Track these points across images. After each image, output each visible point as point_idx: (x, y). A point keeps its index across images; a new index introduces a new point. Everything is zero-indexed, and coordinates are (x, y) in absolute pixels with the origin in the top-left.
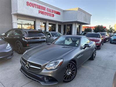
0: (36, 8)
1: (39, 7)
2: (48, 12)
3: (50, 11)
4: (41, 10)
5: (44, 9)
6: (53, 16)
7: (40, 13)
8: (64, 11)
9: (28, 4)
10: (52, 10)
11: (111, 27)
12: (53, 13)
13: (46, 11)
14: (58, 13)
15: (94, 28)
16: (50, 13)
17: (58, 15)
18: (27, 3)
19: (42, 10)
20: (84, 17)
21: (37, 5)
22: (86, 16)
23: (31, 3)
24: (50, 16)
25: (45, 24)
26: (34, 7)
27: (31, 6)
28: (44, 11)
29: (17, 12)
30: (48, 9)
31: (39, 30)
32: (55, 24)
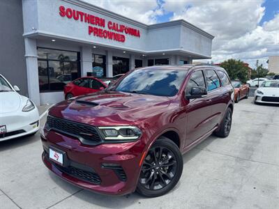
0: (82, 20)
1: (90, 19)
2: (111, 31)
3: (114, 27)
4: (93, 26)
5: (102, 23)
6: (122, 39)
7: (92, 34)
8: (148, 28)
9: (63, 12)
10: (122, 26)
11: (259, 65)
12: (124, 34)
13: (106, 28)
14: (134, 33)
16: (116, 32)
17: (134, 37)
18: (62, 9)
19: (98, 27)
21: (86, 14)
23: (69, 10)
24: (115, 39)
25: (104, 58)
26: (76, 19)
27: (69, 17)
28: (102, 28)
29: (36, 32)
30: (110, 23)
31: (89, 74)
32: (128, 59)
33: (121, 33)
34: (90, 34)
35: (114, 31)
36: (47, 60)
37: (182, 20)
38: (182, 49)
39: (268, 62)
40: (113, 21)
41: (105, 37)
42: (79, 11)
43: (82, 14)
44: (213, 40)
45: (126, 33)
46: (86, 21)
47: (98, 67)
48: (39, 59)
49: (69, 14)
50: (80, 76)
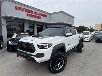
0: (24, 11)
1: (27, 11)
2: (36, 15)
3: (37, 14)
4: (29, 13)
5: (32, 12)
6: (40, 18)
7: (28, 16)
8: (50, 14)
10: (40, 13)
11: (91, 27)
12: (41, 16)
13: (34, 14)
14: (45, 16)
15: (77, 28)
16: (38, 16)
18: (16, 7)
20: (68, 19)
21: (25, 9)
22: (70, 18)
23: (19, 7)
24: (37, 18)
25: (33, 25)
26: (22, 10)
27: (19, 10)
28: (32, 14)
29: (5, 15)
31: (27, 31)
32: (43, 25)
34: (27, 16)
35: (37, 15)
36: (11, 26)
37: (62, 11)
38: (63, 22)
39: (95, 26)
40: (36, 11)
41: (33, 17)
42: (23, 7)
43: (24, 9)
44: (74, 19)
45: (42, 16)
46: (25, 12)
47: (31, 28)
48: (7, 26)
49: (19, 9)
50: (24, 32)
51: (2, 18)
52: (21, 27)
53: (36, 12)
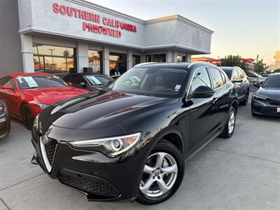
0: (76, 17)
1: (83, 15)
2: (107, 27)
3: (110, 23)
4: (88, 22)
5: (96, 19)
6: (118, 35)
7: (87, 30)
8: (145, 23)
9: (57, 8)
10: (117, 22)
12: (119, 29)
13: (101, 24)
14: (130, 28)
15: (219, 62)
17: (130, 33)
18: (55, 6)
19: (92, 23)
20: (193, 38)
21: (80, 11)
22: (198, 35)
23: (63, 7)
24: (110, 35)
25: (101, 53)
26: (70, 15)
27: (63, 14)
28: (96, 24)
30: (104, 19)
31: (85, 69)
32: (126, 55)
33: (116, 29)
34: (84, 30)
35: (109, 27)
36: (43, 56)
39: (275, 57)
40: (108, 16)
42: (73, 7)
43: (75, 10)
45: (122, 29)
46: (80, 18)
49: (63, 11)
50: (77, 72)
51: (22, 36)
52: (70, 58)
53: (108, 18)
